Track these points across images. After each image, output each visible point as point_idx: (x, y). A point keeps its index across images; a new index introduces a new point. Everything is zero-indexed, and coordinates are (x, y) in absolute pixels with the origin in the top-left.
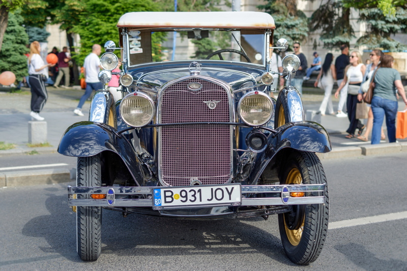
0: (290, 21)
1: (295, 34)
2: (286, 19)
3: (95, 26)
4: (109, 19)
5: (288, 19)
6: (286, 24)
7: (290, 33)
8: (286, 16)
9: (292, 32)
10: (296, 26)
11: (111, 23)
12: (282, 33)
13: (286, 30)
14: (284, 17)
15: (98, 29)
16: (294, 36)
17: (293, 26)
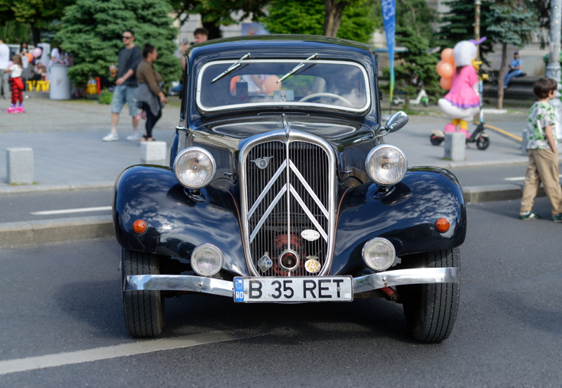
0: (518, 14)
1: (524, 31)
2: (512, 11)
3: (291, 18)
4: (308, 10)
5: (515, 11)
6: (513, 18)
7: (518, 28)
8: (513, 8)
9: (521, 27)
10: (526, 20)
11: (312, 15)
12: (507, 29)
13: (512, 24)
14: (510, 9)
15: (296, 23)
16: (523, 33)
17: (522, 20)
